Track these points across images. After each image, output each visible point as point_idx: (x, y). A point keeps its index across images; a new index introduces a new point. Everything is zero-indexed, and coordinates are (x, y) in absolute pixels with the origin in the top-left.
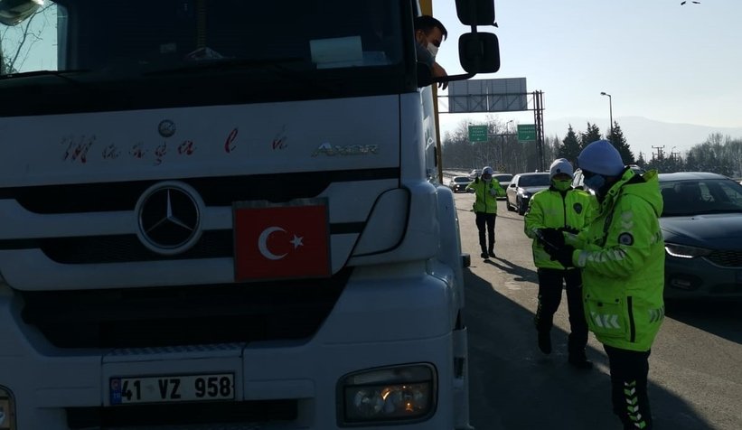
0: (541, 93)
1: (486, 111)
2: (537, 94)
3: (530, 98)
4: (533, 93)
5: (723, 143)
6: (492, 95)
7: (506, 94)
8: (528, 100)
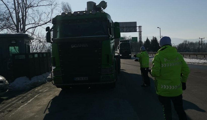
0: (141, 27)
1: (124, 32)
2: (140, 27)
3: (137, 28)
4: (139, 27)
5: (187, 43)
6: (126, 27)
7: (131, 27)
8: (137, 29)
